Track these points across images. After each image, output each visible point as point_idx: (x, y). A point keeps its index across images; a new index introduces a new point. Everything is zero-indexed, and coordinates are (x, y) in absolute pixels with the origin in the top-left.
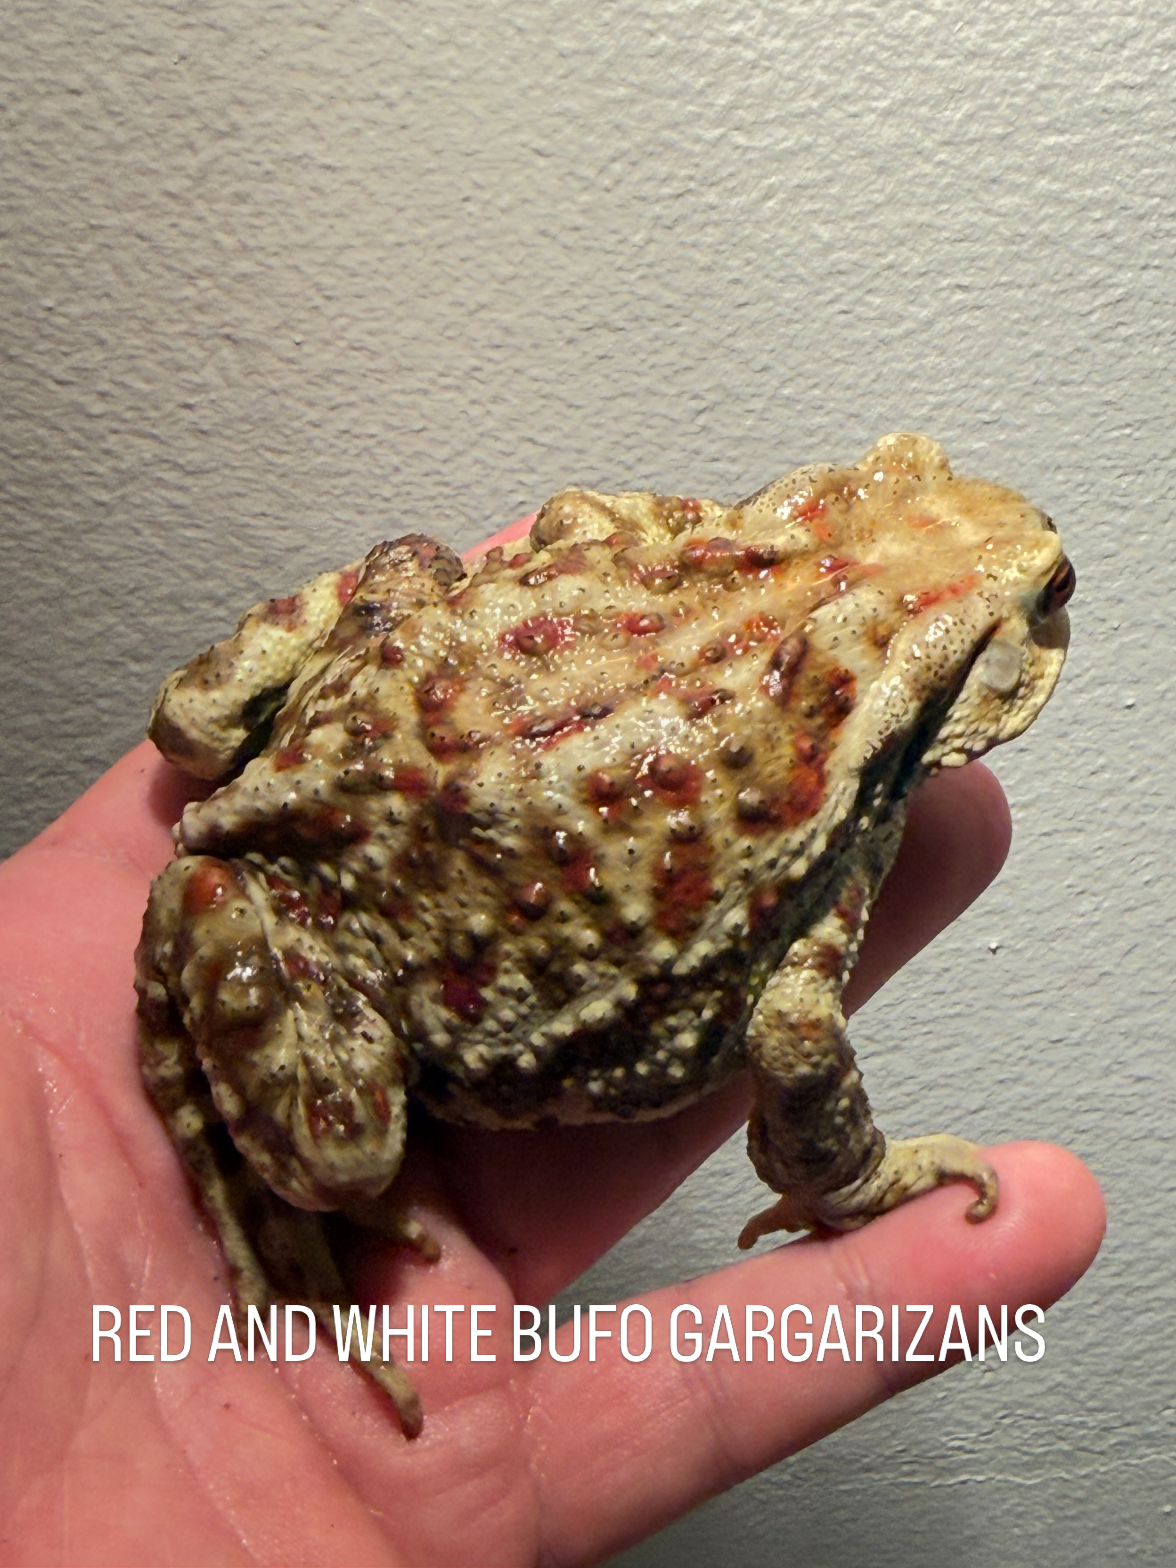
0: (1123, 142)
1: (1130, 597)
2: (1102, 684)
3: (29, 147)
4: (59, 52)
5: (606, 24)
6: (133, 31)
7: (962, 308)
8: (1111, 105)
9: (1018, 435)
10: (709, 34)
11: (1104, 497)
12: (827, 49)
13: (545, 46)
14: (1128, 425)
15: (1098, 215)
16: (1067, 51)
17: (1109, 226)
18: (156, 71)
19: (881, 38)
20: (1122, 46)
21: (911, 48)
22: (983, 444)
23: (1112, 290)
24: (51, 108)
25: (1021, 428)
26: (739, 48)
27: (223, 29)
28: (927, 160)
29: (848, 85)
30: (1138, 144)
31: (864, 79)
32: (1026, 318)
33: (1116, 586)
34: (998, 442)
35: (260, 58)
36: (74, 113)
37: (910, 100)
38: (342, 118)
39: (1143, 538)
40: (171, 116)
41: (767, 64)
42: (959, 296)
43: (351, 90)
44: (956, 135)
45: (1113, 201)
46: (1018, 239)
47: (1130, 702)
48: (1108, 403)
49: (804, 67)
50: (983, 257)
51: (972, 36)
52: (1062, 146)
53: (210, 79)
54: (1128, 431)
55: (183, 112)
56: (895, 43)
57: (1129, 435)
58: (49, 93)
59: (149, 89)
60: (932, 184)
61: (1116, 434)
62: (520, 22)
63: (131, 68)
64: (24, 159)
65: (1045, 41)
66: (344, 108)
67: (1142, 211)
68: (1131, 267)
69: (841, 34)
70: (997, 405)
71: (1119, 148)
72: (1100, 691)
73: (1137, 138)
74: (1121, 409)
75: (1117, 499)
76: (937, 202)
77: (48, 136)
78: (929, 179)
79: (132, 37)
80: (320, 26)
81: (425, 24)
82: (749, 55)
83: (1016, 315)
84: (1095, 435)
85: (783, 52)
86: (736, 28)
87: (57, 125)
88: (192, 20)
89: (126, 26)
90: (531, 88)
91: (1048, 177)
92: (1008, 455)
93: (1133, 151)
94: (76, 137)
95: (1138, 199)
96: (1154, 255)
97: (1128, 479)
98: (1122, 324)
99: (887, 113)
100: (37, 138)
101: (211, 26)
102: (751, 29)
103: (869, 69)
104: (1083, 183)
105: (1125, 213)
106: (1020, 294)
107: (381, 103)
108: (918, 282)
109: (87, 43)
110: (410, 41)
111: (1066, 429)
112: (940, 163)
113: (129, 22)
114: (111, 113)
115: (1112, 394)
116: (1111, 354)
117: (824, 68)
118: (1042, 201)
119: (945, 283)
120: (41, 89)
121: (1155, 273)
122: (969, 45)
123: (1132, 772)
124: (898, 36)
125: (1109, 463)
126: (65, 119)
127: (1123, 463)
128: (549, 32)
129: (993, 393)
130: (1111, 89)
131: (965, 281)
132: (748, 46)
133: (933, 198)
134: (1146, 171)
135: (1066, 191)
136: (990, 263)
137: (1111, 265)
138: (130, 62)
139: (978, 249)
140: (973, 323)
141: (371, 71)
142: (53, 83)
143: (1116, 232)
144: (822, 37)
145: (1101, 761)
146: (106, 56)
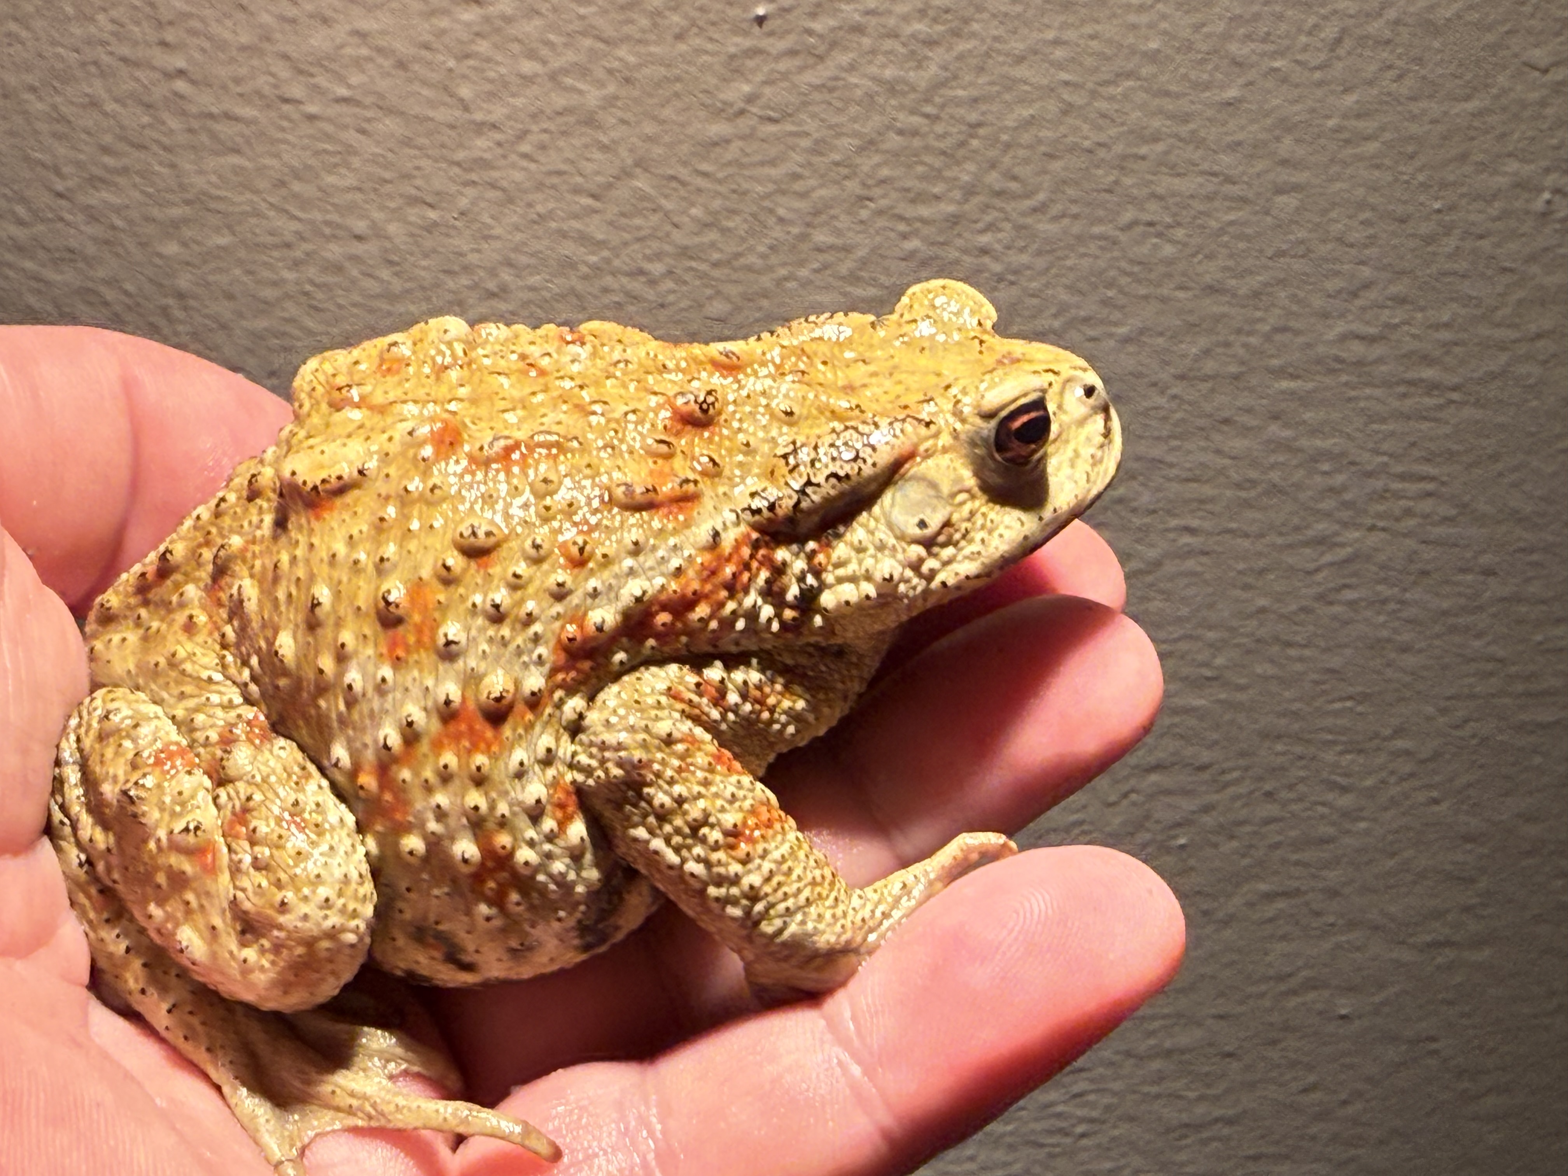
0: (1353, 393)
1: (1346, 891)
2: (1315, 988)
3: (308, 288)
4: (349, 196)
5: (862, 222)
6: (419, 182)
7: (1190, 553)
8: (1344, 355)
9: (1240, 697)
10: (959, 242)
11: (1325, 775)
12: (1071, 269)
13: (803, 237)
14: (1350, 698)
15: (1326, 467)
16: (1301, 294)
17: (1339, 479)
18: (435, 224)
19: (1123, 264)
20: (1355, 295)
21: (1153, 276)
22: (1203, 702)
23: (1338, 550)
24: (334, 251)
25: (1241, 688)
26: (986, 260)
27: (504, 190)
28: (1162, 393)
29: (1089, 308)
30: (1368, 398)
31: (1105, 302)
32: (1252, 570)
33: (1333, 876)
34: (1219, 701)
35: (535, 222)
36: (355, 259)
37: (1148, 329)
38: (606, 290)
39: (1363, 825)
40: (445, 272)
41: (1012, 278)
42: (1186, 539)
43: (617, 263)
44: (1191, 370)
45: (1343, 454)
46: (1248, 485)
47: (1343, 1012)
48: (1332, 671)
49: (1047, 285)
50: (1212, 500)
51: (1211, 271)
52: (1293, 393)
53: (486, 238)
54: (1349, 704)
55: (456, 268)
56: (1136, 269)
57: (1351, 709)
58: (334, 236)
59: (428, 243)
60: (1165, 419)
61: (1338, 706)
62: (781, 212)
63: (412, 219)
64: (303, 299)
65: (1282, 282)
66: (609, 281)
67: (1369, 468)
68: (1357, 526)
69: (1084, 255)
70: (1219, 661)
71: (1350, 400)
72: (1311, 996)
73: (1368, 391)
74: (1343, 680)
75: (1339, 779)
76: (1169, 437)
77: (330, 279)
78: (1162, 413)
79: (418, 188)
80: (594, 196)
81: (693, 204)
82: (997, 268)
83: (1241, 566)
84: (1317, 704)
85: (1028, 268)
86: (985, 239)
87: (338, 269)
88: (474, 177)
89: (415, 177)
90: (786, 279)
91: (1279, 422)
92: (1227, 717)
93: (1362, 404)
94: (354, 281)
95: (1366, 456)
96: (1379, 516)
97: (1349, 757)
98: (1346, 586)
99: (1127, 340)
100: (318, 280)
101: (493, 186)
102: (999, 241)
103: (1110, 293)
104: (1315, 431)
105: (1353, 469)
106: (1246, 543)
107: (643, 279)
108: (1147, 520)
109: (375, 190)
110: (676, 219)
111: (1287, 694)
112: (1174, 397)
113: (416, 173)
114: (391, 263)
115: (1335, 662)
116: (1335, 618)
117: (1066, 287)
118: (1272, 446)
119: (1174, 523)
120: (327, 231)
121: (1383, 535)
122: (1208, 279)
123: (1343, 1096)
124: (1140, 263)
125: (1330, 737)
126: (347, 264)
127: (1343, 738)
128: (808, 225)
129: (1216, 647)
130: (1344, 338)
131: (1195, 523)
132: (996, 259)
133: (1165, 433)
134: (1375, 427)
135: (1295, 439)
136: (1217, 508)
137: (1338, 522)
138: (414, 214)
139: (1208, 491)
140: (1199, 569)
141: (636, 246)
142: (338, 226)
143: (1344, 488)
144: (1067, 257)
145: (1312, 1078)
146: (392, 205)
